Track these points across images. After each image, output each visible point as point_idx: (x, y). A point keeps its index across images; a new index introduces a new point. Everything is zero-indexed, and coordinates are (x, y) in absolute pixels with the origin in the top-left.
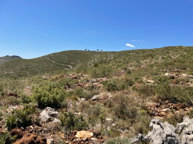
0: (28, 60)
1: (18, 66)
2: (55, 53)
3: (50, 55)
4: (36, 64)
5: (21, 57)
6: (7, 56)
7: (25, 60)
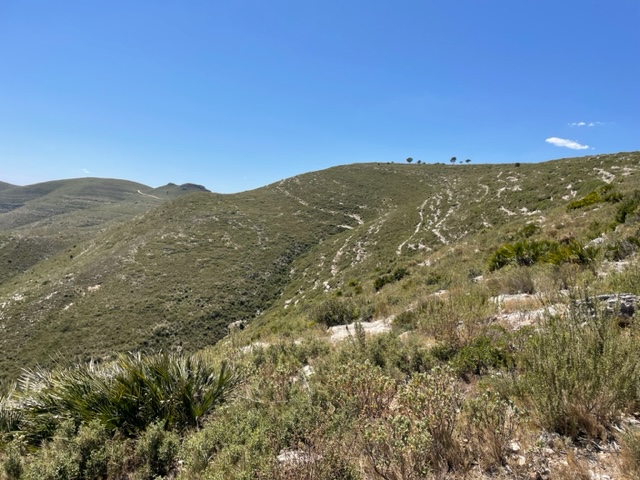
0: (228, 195)
1: (198, 217)
2: (307, 174)
3: (292, 179)
4: (251, 210)
5: (207, 188)
6: (171, 185)
7: (219, 196)
